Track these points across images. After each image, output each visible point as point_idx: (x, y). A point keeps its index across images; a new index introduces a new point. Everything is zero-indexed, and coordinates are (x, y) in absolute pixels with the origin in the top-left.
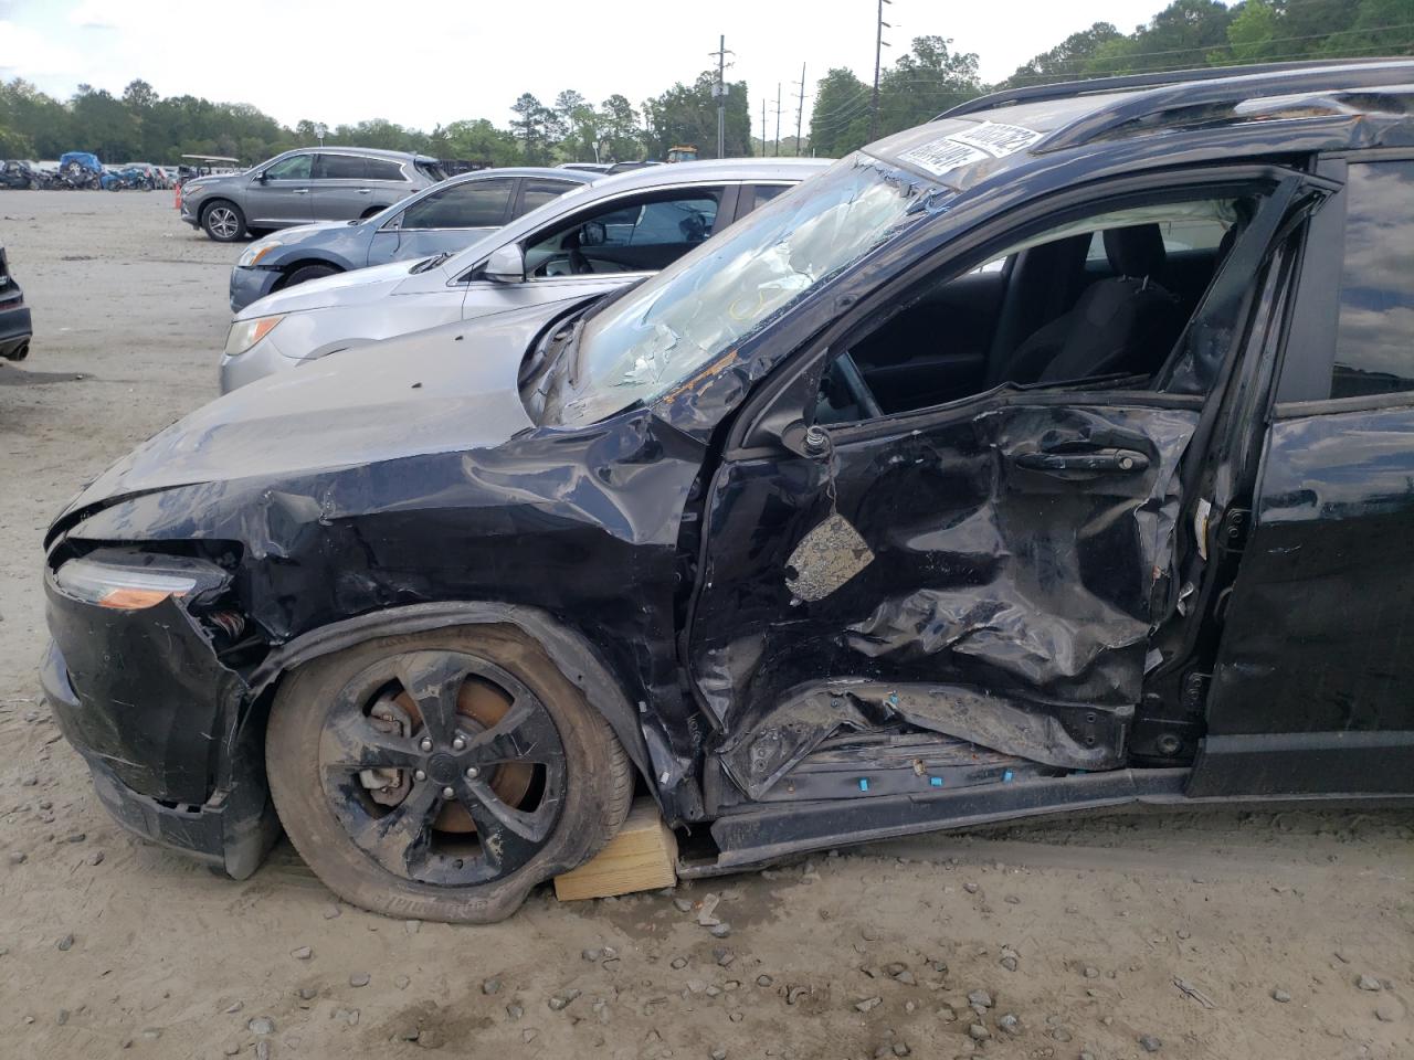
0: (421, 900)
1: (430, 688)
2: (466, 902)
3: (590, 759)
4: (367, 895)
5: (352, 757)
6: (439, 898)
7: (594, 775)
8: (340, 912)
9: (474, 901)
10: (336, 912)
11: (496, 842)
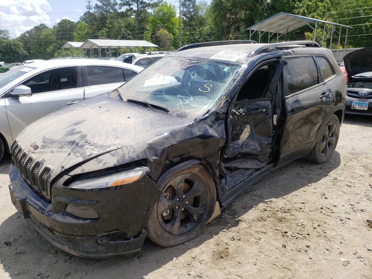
0: (182, 238)
1: (181, 184)
2: (192, 234)
3: (211, 190)
4: (172, 243)
5: (166, 208)
6: (186, 236)
7: (212, 193)
8: (167, 250)
9: (194, 232)
10: (166, 251)
11: (196, 216)
